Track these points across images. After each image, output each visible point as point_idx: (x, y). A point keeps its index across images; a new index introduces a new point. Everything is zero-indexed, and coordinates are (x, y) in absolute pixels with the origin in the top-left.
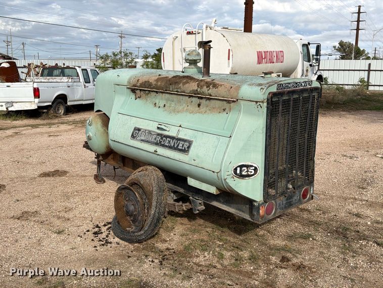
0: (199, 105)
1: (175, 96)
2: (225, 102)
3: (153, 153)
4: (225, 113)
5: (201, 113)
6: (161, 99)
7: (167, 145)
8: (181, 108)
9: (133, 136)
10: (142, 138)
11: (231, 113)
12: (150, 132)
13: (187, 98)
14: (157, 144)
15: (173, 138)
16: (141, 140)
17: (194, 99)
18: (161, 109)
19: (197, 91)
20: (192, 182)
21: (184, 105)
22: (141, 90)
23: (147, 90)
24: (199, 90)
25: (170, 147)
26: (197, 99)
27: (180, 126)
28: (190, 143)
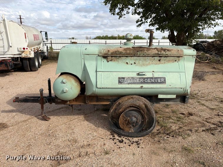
0: (159, 60)
1: (142, 57)
2: (176, 57)
3: (140, 88)
4: (176, 62)
5: (162, 63)
6: (130, 60)
7: (150, 82)
8: (147, 63)
9: (120, 82)
10: (129, 82)
11: (180, 62)
12: (133, 78)
13: (151, 57)
14: (142, 83)
15: (152, 78)
16: (128, 83)
17: (156, 58)
18: (134, 65)
19: (158, 53)
20: (160, 96)
21: (149, 61)
22: (112, 56)
23: (118, 56)
24: (159, 53)
25: (152, 83)
26: (158, 57)
27: (153, 72)
28: (165, 78)
